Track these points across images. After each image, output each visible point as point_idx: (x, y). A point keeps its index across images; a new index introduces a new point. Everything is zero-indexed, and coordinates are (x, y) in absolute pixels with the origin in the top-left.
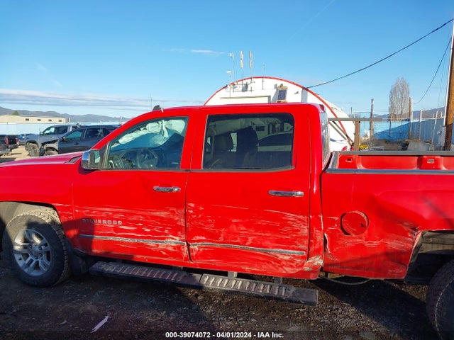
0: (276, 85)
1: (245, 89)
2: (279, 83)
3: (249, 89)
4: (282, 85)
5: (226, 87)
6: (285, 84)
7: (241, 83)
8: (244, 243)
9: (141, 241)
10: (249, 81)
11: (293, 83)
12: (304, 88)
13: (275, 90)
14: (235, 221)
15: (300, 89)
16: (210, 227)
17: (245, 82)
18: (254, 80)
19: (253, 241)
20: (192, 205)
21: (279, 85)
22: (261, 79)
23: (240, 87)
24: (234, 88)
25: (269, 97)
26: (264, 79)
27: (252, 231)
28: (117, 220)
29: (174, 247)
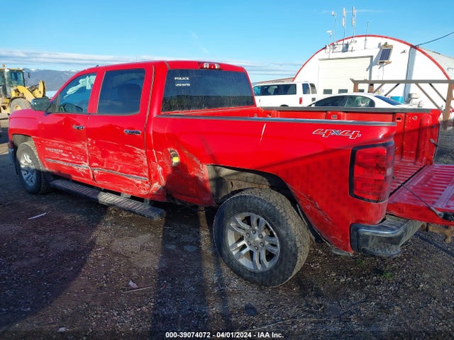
0: (380, 44)
1: (346, 49)
2: (383, 41)
3: (350, 48)
4: (386, 43)
5: (325, 48)
6: (390, 42)
7: (341, 42)
8: (116, 170)
9: (71, 165)
10: (349, 40)
11: (401, 41)
12: (412, 46)
13: (379, 50)
14: (111, 152)
15: (408, 48)
16: (99, 157)
17: (346, 42)
18: (355, 39)
19: (121, 168)
20: (90, 140)
21: (383, 43)
22: (364, 38)
23: (340, 48)
24: (334, 48)
25: (372, 57)
26: (368, 38)
27: (121, 160)
28: (60, 149)
29: (86, 171)
